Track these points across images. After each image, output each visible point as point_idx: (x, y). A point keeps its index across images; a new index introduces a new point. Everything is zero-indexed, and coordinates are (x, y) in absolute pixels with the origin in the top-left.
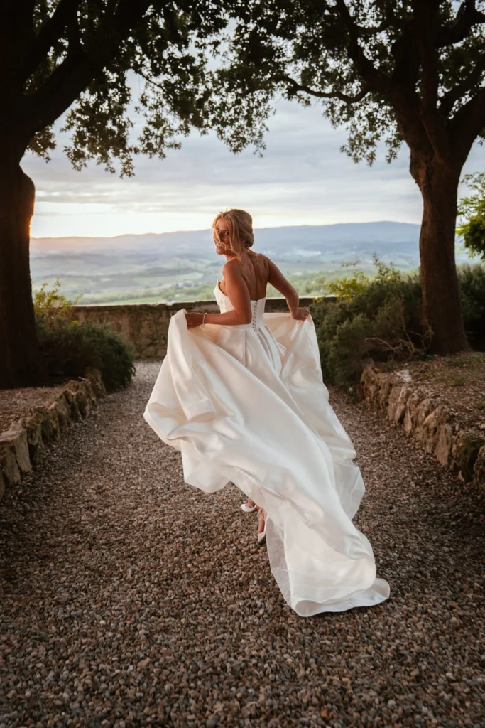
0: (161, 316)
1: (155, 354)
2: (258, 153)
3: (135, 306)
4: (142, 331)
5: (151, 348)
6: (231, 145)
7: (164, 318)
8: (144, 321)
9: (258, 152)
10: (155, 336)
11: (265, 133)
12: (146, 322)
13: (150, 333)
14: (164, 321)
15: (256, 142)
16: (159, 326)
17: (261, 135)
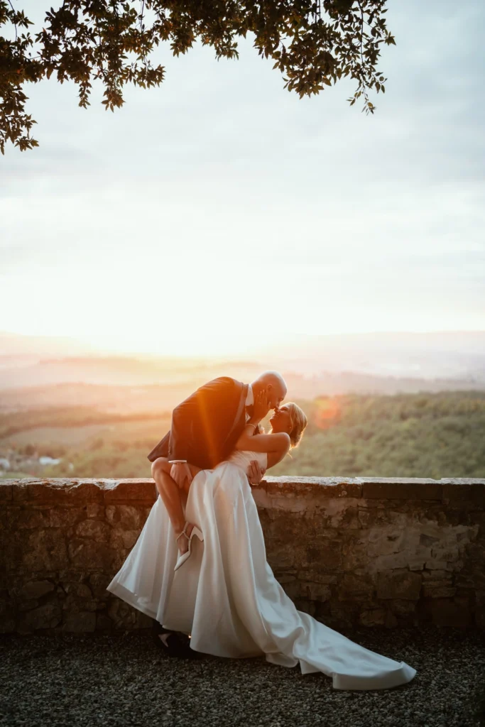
0: (83, 517)
1: (60, 624)
2: (361, 101)
3: (13, 488)
4: (28, 559)
5: (48, 609)
6: (293, 74)
7: (90, 523)
8: (36, 529)
9: (362, 99)
10: (62, 574)
11: (383, 47)
12: (42, 533)
13: (48, 566)
14: (90, 532)
15: (358, 72)
16: (77, 544)
17: (372, 54)
